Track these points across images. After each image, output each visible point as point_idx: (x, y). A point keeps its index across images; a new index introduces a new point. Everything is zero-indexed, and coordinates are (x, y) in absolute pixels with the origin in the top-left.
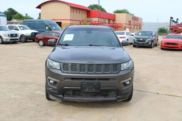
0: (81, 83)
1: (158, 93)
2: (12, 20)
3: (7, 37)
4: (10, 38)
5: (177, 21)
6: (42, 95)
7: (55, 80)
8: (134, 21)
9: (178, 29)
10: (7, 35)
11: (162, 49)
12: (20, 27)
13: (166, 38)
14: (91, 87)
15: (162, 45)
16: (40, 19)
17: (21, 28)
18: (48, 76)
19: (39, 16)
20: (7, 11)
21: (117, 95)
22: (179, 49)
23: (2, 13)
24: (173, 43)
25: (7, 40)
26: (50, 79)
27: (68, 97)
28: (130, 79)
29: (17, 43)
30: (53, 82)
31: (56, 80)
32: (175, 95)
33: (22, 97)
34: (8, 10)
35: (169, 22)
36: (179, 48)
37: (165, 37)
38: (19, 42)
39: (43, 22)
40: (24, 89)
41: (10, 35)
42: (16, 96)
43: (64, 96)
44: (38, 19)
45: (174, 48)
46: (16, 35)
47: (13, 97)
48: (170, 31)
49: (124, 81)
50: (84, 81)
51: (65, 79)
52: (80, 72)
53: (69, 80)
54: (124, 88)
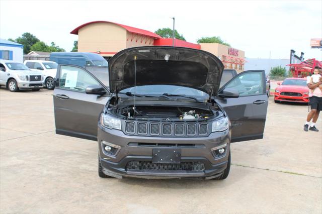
0: (153, 150)
1: (268, 170)
2: (30, 52)
3: (24, 80)
4: (29, 82)
5: (301, 57)
6: (90, 170)
7: (113, 146)
8: (231, 56)
9: (303, 70)
10: (25, 77)
11: (276, 102)
12: (45, 64)
13: (282, 84)
14: (167, 157)
15: (276, 96)
16: (77, 51)
17: (48, 67)
18: (102, 140)
19: (74, 46)
20: (21, 37)
21: (205, 169)
22: (303, 102)
23: (13, 41)
24: (294, 93)
25: (24, 85)
26: (106, 144)
27: (132, 171)
28: (225, 145)
29: (41, 90)
30: (110, 148)
31: (115, 145)
32: (294, 172)
33: (60, 174)
34: (23, 35)
35: (289, 58)
36: (303, 100)
37: (281, 82)
38: (44, 89)
39: (81, 56)
40: (61, 161)
41: (29, 76)
42: (50, 172)
43: (126, 170)
44: (72, 51)
45: (296, 101)
46: (39, 78)
47: (45, 172)
48: (291, 72)
49: (216, 148)
50: (157, 148)
51: (128, 144)
52: (152, 134)
53: (135, 146)
54: (216, 159)
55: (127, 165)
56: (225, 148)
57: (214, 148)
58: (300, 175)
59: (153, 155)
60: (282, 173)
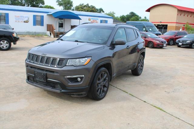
0: (34, 71)
1: (145, 102)
14: (40, 77)
28: (82, 76)
34: (130, 13)
50: (37, 70)
51: (27, 66)
52: (36, 62)
53: (30, 68)
54: (70, 84)
55: (29, 78)
56: (81, 78)
57: (68, 77)
58: (163, 111)
59: (35, 74)
60: (152, 106)
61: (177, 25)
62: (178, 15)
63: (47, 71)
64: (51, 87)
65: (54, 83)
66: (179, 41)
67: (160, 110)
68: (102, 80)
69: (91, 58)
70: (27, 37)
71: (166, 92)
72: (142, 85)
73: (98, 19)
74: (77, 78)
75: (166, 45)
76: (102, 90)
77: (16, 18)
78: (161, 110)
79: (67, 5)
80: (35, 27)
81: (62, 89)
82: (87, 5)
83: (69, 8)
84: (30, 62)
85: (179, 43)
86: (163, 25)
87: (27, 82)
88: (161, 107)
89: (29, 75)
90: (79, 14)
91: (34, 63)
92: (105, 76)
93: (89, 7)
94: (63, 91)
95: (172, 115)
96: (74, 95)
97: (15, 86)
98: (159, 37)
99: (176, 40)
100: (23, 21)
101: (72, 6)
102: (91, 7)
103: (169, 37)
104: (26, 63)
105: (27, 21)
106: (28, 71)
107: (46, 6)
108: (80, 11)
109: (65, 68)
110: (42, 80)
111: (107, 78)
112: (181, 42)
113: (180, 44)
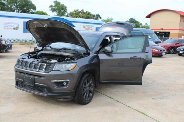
0: (23, 76)
1: (129, 107)
14: (28, 81)
28: (68, 80)
49: (56, 80)
50: (25, 75)
51: (16, 72)
52: (24, 68)
53: (19, 73)
54: (56, 88)
55: (17, 83)
56: (67, 82)
57: (54, 81)
58: (145, 115)
59: (23, 79)
60: (135, 111)
61: (180, 32)
62: (181, 21)
63: (35, 75)
64: (39, 91)
65: (41, 87)
66: (180, 50)
67: (141, 114)
68: (88, 85)
69: (76, 64)
70: (16, 45)
71: (153, 98)
72: (129, 92)
73: (93, 26)
74: (62, 82)
75: (165, 53)
76: (87, 95)
77: (5, 25)
78: (143, 114)
79: (61, 10)
80: (25, 34)
81: (49, 93)
82: (82, 11)
83: (63, 14)
84: (19, 67)
85: (179, 52)
86: (165, 32)
87: (16, 87)
88: (143, 112)
89: (18, 80)
90: (73, 21)
91: (22, 68)
92: (91, 82)
93: (84, 13)
94: (49, 94)
95: (153, 119)
96: (60, 98)
97: (3, 92)
98: (158, 45)
99: (176, 48)
100: (13, 28)
101: (66, 11)
102: (86, 13)
103: (169, 45)
104: (15, 69)
105: (17, 27)
106: (17, 77)
107: (37, 11)
108: (74, 17)
109: (51, 73)
110: (30, 84)
111: (93, 84)
112: (182, 50)
113: (181, 52)
